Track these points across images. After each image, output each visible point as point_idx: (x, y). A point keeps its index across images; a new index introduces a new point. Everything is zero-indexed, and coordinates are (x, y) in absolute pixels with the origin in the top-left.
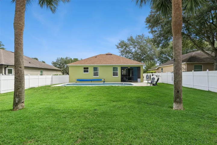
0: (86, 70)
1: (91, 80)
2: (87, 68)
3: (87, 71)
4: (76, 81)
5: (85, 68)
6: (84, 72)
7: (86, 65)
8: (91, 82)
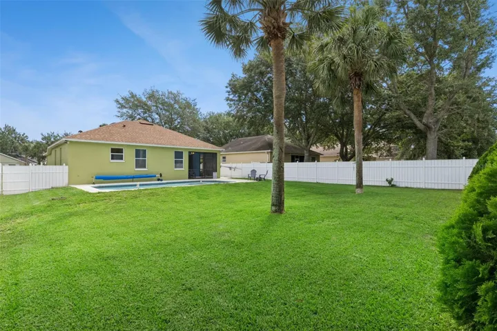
0: (117, 153)
1: (133, 178)
2: (120, 151)
3: (121, 158)
4: (94, 180)
5: (113, 150)
6: (112, 159)
7: (118, 143)
8: (133, 181)
